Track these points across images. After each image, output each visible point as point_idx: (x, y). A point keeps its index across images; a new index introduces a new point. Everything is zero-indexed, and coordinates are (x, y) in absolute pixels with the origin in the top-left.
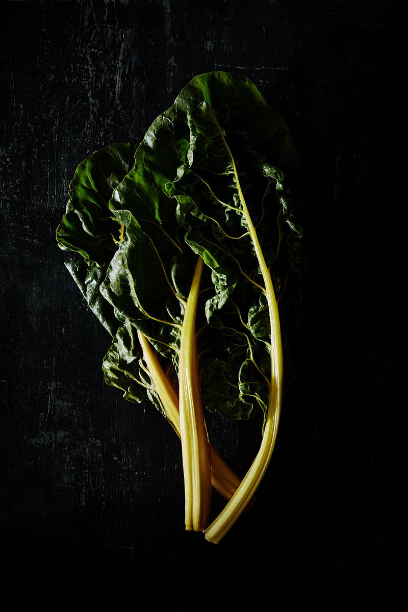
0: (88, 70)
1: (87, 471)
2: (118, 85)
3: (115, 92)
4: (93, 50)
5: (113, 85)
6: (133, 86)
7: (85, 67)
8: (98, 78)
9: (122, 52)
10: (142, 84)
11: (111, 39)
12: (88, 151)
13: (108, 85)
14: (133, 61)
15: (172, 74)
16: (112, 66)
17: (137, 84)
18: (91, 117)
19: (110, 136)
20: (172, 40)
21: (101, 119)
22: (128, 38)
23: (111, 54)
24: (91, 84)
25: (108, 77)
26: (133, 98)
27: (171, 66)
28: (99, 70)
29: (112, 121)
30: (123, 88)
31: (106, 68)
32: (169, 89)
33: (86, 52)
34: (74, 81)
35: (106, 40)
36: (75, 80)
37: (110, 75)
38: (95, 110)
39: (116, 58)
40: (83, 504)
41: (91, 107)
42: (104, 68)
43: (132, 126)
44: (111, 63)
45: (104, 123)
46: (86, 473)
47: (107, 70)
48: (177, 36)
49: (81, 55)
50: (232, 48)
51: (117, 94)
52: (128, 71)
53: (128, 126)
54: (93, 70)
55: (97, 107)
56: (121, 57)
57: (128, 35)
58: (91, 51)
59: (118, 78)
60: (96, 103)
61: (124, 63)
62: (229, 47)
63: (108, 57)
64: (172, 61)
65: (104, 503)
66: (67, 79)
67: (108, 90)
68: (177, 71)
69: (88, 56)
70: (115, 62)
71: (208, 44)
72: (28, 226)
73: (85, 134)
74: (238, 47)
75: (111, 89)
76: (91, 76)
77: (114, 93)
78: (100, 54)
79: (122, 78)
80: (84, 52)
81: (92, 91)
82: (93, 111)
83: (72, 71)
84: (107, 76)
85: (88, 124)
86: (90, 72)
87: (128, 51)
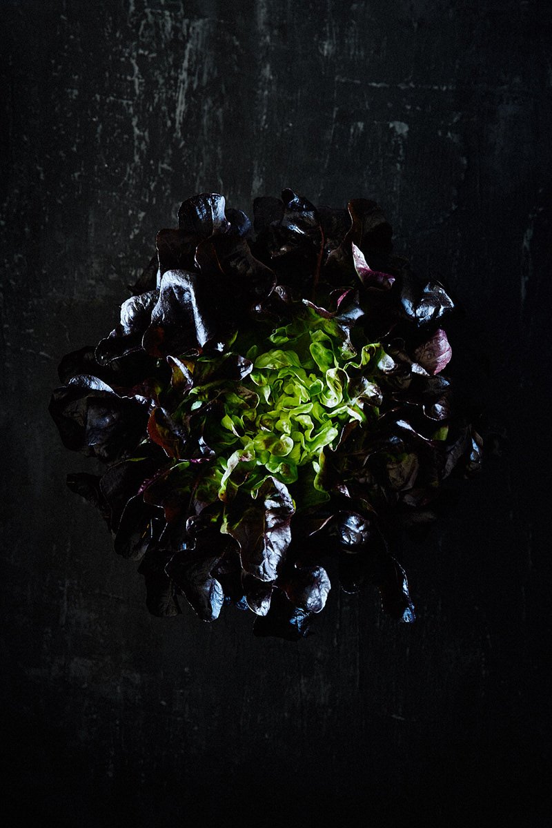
0: (132, 82)
1: (118, 722)
2: (181, 108)
3: (175, 120)
4: (141, 51)
5: (173, 109)
6: (204, 110)
7: (129, 78)
8: (149, 95)
9: (187, 56)
10: (218, 108)
11: (170, 34)
12: (130, 212)
13: (164, 108)
14: (206, 70)
15: (266, 93)
16: (170, 77)
17: (210, 108)
18: (137, 158)
19: (166, 190)
20: (268, 38)
21: (152, 162)
22: (198, 33)
23: (171, 60)
24: (136, 106)
25: (164, 95)
26: (203, 129)
27: (266, 79)
28: (150, 85)
29: (169, 165)
30: (188, 114)
31: (161, 81)
32: (262, 117)
33: (130, 54)
34: (110, 101)
35: (163, 36)
36: (112, 98)
37: (167, 92)
38: (143, 146)
39: (177, 66)
40: (111, 774)
41: (136, 143)
42: (157, 82)
43: (202, 173)
44: (169, 73)
45: (157, 168)
46: (117, 725)
47: (163, 84)
48: (276, 32)
49: (123, 59)
50: (362, 53)
51: (177, 122)
52: (198, 86)
53: (195, 174)
54: (140, 84)
55: (146, 142)
56: (185, 64)
57: (198, 30)
58: (138, 54)
59: (181, 97)
60: (144, 136)
61: (190, 73)
62: (359, 50)
63: (166, 63)
64: (267, 72)
65: (143, 775)
66: (98, 97)
67: (164, 116)
68: (274, 88)
69: (133, 62)
70: (176, 71)
71: (326, 47)
72: (32, 331)
73: (126, 184)
74: (372, 52)
75: (169, 115)
76: (137, 92)
77: (173, 121)
78: (153, 58)
79: (187, 96)
80: (127, 55)
81: (139, 118)
82: (139, 149)
83: (107, 85)
84: (163, 93)
85: (131, 169)
86: (136, 87)
87: (196, 55)
